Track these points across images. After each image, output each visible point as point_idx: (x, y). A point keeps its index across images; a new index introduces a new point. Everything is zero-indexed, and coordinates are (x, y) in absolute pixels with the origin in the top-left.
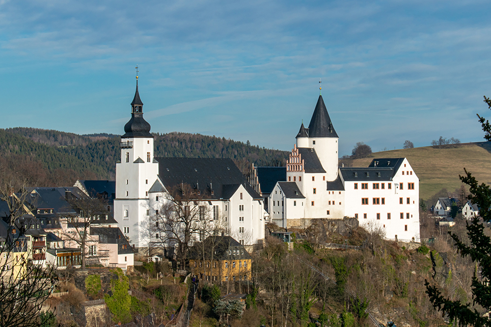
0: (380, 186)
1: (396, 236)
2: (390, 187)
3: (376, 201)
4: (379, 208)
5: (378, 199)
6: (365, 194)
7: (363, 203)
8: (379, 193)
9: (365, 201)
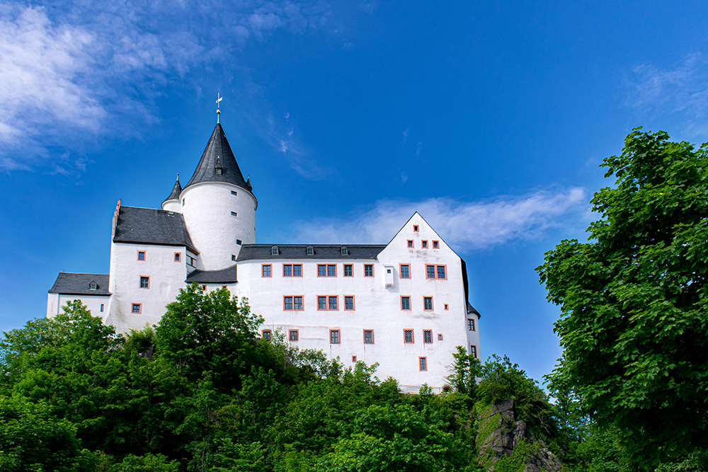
0: (340, 269)
2: (370, 272)
3: (328, 302)
4: (337, 318)
5: (333, 299)
6: (293, 286)
7: (287, 306)
8: (338, 285)
9: (293, 303)
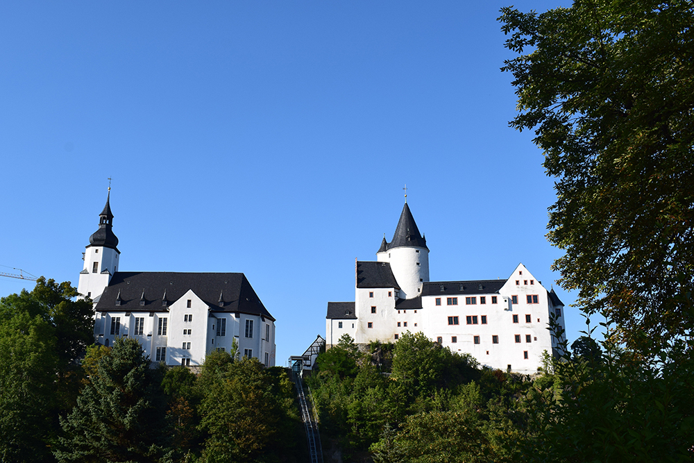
0: (478, 300)
1: (509, 366)
2: (494, 300)
3: (472, 320)
4: (477, 329)
5: (475, 318)
6: (453, 311)
7: (450, 323)
8: (477, 310)
9: (453, 321)
